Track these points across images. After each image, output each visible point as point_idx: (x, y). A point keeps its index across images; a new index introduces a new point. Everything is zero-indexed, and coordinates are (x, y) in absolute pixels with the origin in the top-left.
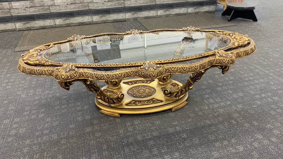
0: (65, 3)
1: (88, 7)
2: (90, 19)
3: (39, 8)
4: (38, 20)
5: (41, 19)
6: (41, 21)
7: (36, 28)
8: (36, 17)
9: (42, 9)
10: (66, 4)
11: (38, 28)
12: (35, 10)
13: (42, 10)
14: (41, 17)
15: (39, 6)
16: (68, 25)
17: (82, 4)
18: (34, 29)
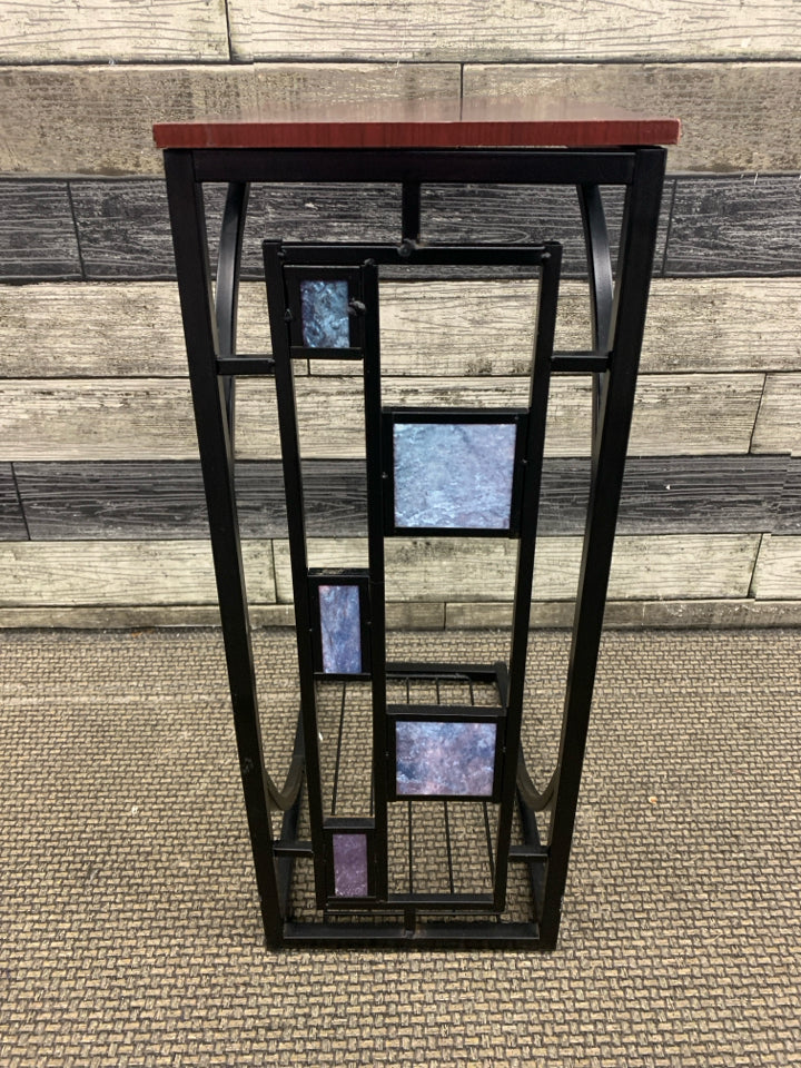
0: (444, 348)
1: (741, 425)
2: (720, 575)
3: (88, 394)
4: (68, 536)
5: (107, 524)
6: (98, 548)
7: (35, 619)
8: (47, 502)
9: (126, 405)
10: (456, 361)
11: (62, 618)
12: (36, 417)
13: (122, 421)
14: (111, 507)
15: (87, 362)
16: (420, 613)
17: (673, 381)
18: (21, 621)
